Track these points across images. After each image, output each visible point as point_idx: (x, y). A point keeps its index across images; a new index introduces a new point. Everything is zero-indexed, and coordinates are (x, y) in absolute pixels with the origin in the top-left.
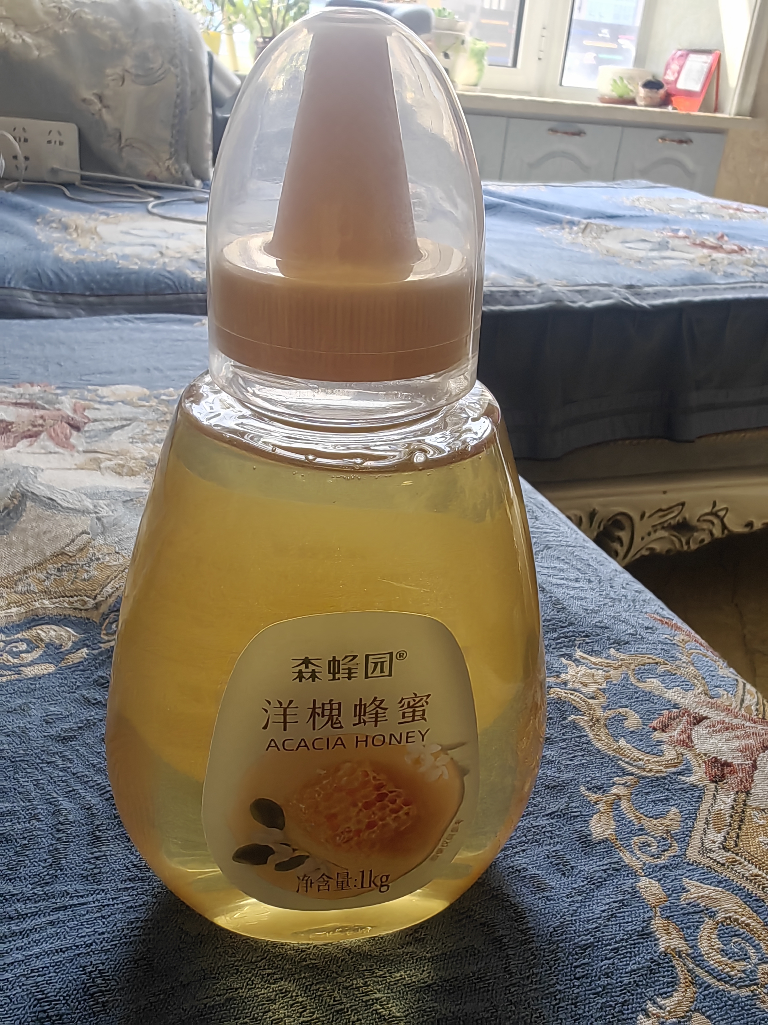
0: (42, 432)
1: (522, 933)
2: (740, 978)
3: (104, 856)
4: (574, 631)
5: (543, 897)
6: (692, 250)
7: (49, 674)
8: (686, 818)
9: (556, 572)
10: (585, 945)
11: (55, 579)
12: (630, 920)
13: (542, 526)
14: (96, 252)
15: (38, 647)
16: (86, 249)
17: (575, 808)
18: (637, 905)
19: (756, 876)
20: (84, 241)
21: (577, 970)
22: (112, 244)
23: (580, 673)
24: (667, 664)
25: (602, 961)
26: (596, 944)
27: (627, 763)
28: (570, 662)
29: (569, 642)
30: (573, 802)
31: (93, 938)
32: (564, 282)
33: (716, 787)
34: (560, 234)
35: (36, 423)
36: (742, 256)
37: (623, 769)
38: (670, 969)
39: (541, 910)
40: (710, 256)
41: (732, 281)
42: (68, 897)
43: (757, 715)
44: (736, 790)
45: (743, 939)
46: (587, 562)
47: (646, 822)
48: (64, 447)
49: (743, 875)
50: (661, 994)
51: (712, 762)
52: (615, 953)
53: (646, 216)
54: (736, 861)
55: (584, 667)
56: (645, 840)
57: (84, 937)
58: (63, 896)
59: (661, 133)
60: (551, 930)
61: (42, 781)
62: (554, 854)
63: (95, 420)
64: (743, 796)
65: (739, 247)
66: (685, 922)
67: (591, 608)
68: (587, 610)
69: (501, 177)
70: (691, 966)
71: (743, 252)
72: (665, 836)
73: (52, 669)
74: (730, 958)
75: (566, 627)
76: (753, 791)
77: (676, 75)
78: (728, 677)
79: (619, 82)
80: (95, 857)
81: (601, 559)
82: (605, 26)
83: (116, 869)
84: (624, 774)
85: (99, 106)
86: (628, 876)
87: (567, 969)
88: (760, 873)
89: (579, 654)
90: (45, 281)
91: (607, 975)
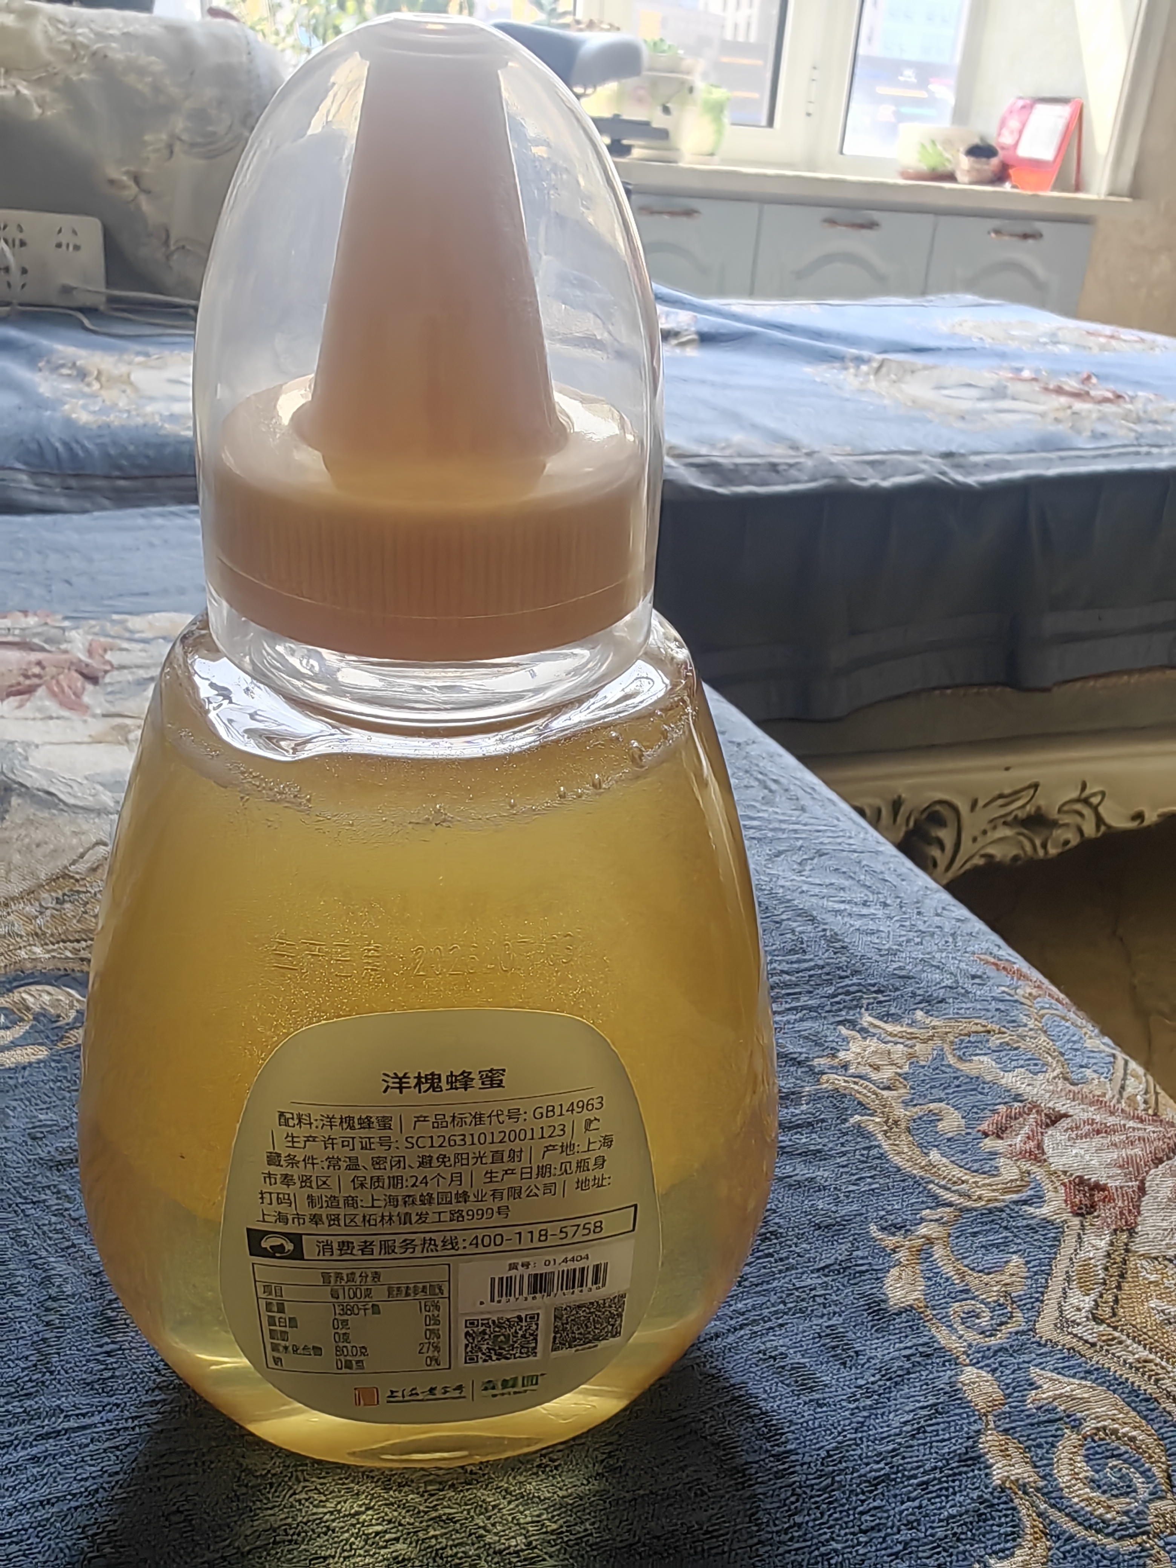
0: (39, 686)
1: (778, 1460)
2: (1121, 1524)
3: (120, 1349)
4: (860, 984)
5: (811, 1401)
6: (1043, 398)
7: (39, 1062)
8: (1036, 1273)
9: (832, 892)
10: (875, 1478)
11: (53, 916)
12: (947, 1436)
13: (813, 821)
14: (128, 411)
15: (22, 1020)
16: (114, 406)
17: (862, 1258)
18: (957, 1411)
19: (1145, 1361)
20: (110, 395)
21: (864, 1518)
22: (152, 399)
23: (869, 1050)
24: (1004, 1033)
25: (903, 1503)
26: (893, 1476)
27: (941, 1187)
28: (854, 1033)
29: (852, 1000)
30: (858, 1249)
31: (101, 1480)
32: (848, 449)
33: (1082, 1222)
34: (842, 377)
35: (30, 673)
36: (1119, 406)
37: (935, 1197)
38: (1009, 1512)
39: (807, 1422)
40: (1070, 407)
41: (1103, 443)
42: (62, 1416)
43: (1145, 1110)
44: (1114, 1227)
45: (1125, 1461)
46: (880, 876)
47: (974, 1280)
48: (71, 709)
49: (1125, 1361)
50: (996, 1553)
51: (1076, 1185)
52: (923, 1490)
53: (974, 349)
54: (1114, 1339)
55: (875, 1040)
56: (970, 1308)
57: (86, 1479)
58: (54, 1415)
59: (996, 223)
60: (823, 1454)
61: (24, 1232)
62: (828, 1331)
63: (122, 667)
64: (1124, 1237)
65: (1114, 392)
66: (1033, 1437)
67: (886, 947)
68: (880, 950)
69: (751, 292)
70: (1043, 1506)
71: (1121, 400)
72: (1002, 1300)
73: (43, 1053)
74: (1104, 1492)
75: (847, 977)
76: (1139, 1228)
77: (1016, 136)
78: (1100, 1052)
79: (930, 149)
80: (106, 1352)
81: (904, 870)
82: (909, 64)
83: (138, 1371)
84: (938, 1205)
85: (134, 189)
86: (944, 1365)
87: (848, 1516)
88: (1152, 1356)
89: (867, 1019)
90: (50, 456)
91: (909, 1525)
